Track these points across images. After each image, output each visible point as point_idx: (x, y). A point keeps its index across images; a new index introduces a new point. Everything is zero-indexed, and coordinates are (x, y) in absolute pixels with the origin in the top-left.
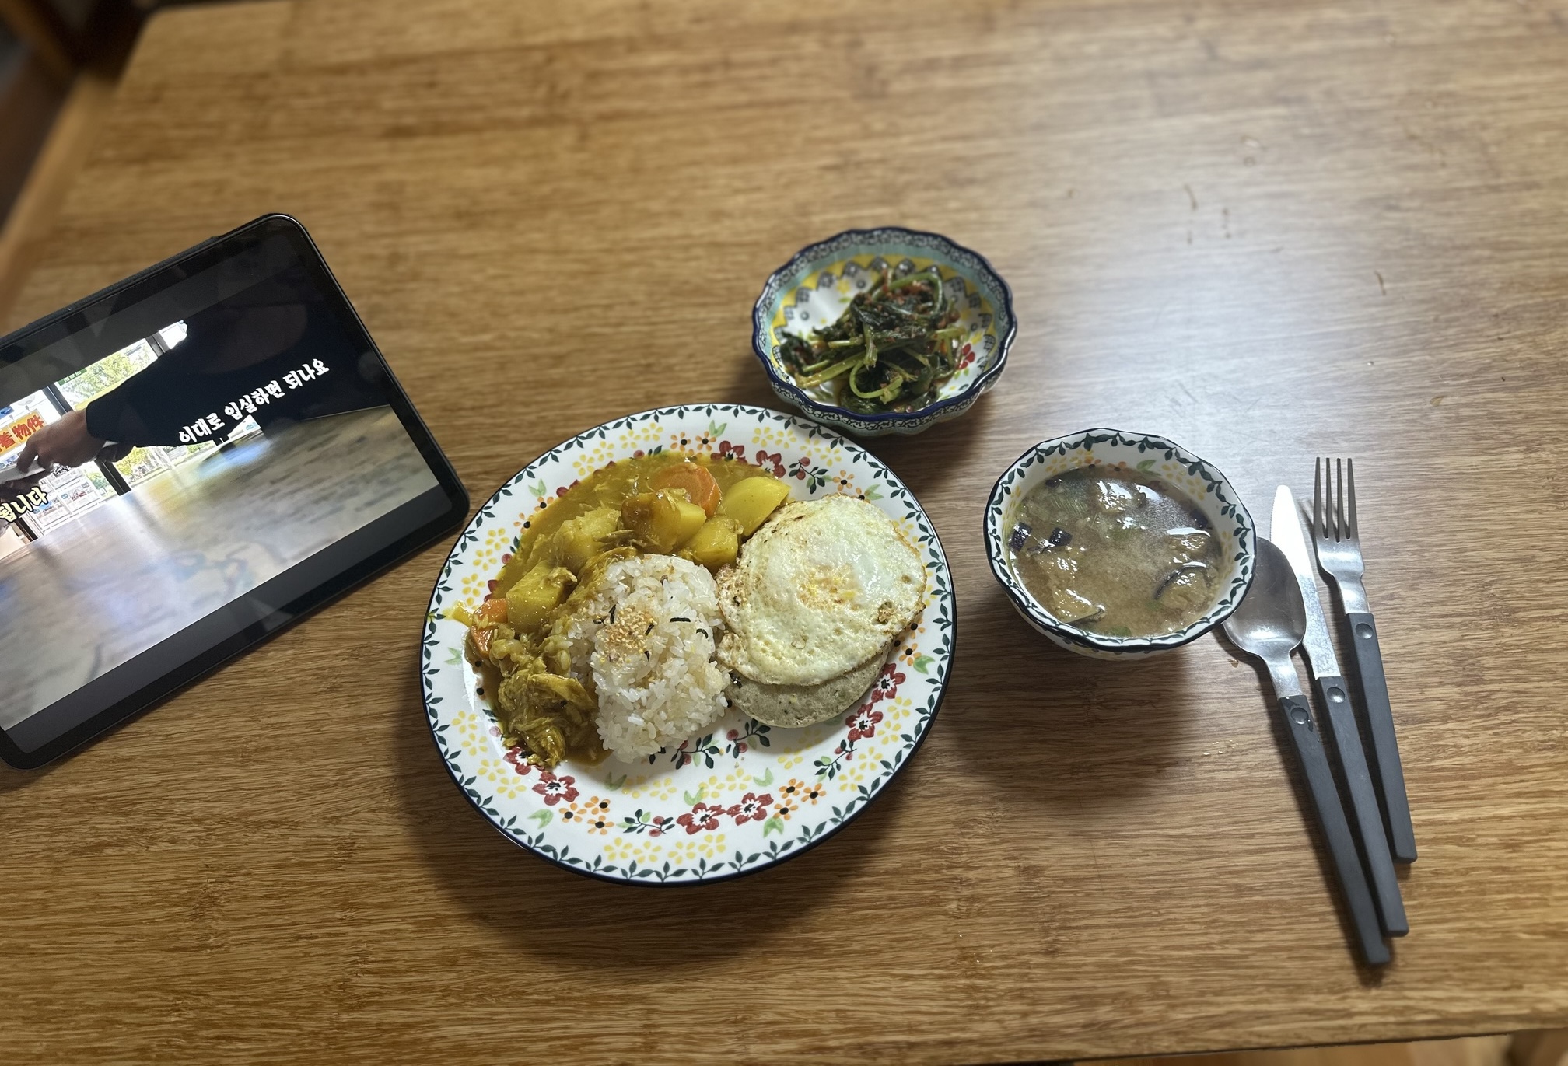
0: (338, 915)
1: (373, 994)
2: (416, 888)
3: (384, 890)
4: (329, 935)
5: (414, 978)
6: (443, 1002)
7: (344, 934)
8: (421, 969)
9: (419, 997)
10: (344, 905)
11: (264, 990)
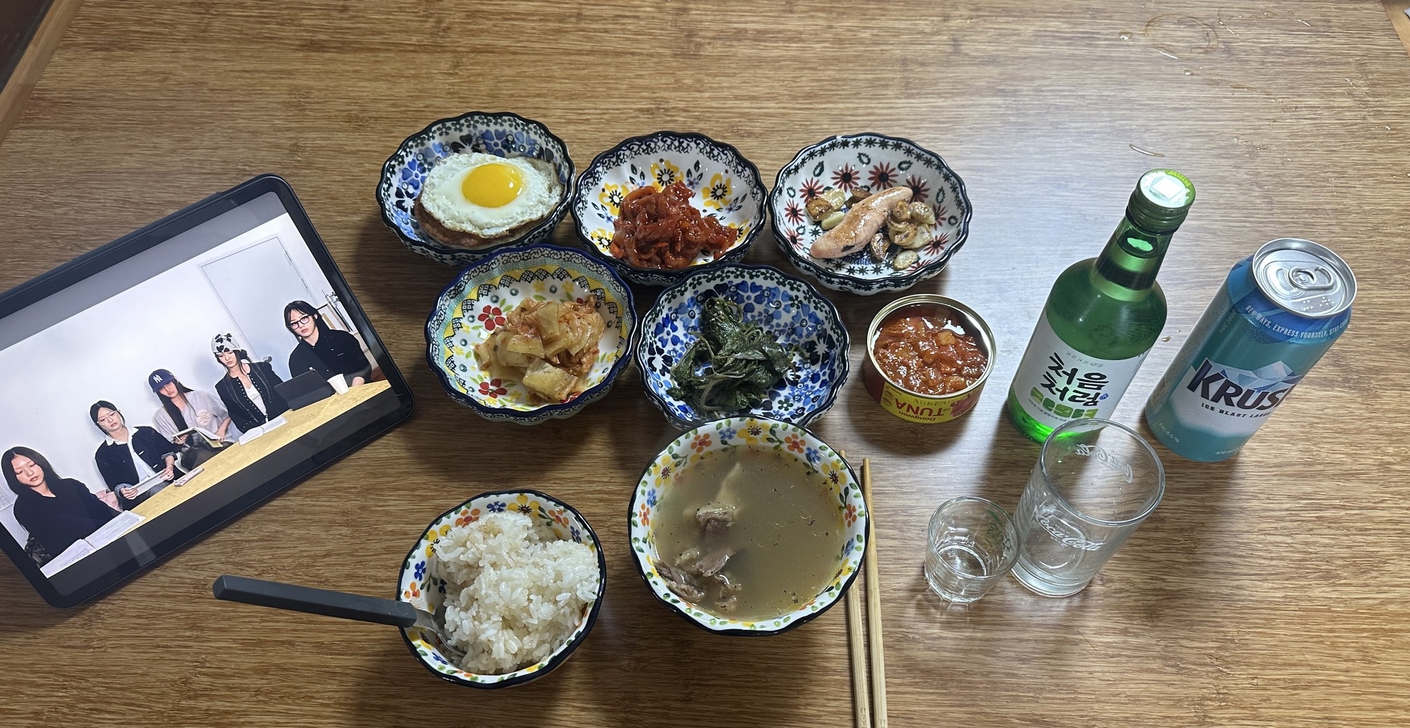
0: (188, 634)
1: (206, 689)
2: (246, 620)
3: (223, 619)
4: (179, 646)
5: (237, 681)
6: (255, 699)
7: (190, 647)
8: (241, 674)
9: (238, 694)
10: (193, 627)
11: (129, 680)
